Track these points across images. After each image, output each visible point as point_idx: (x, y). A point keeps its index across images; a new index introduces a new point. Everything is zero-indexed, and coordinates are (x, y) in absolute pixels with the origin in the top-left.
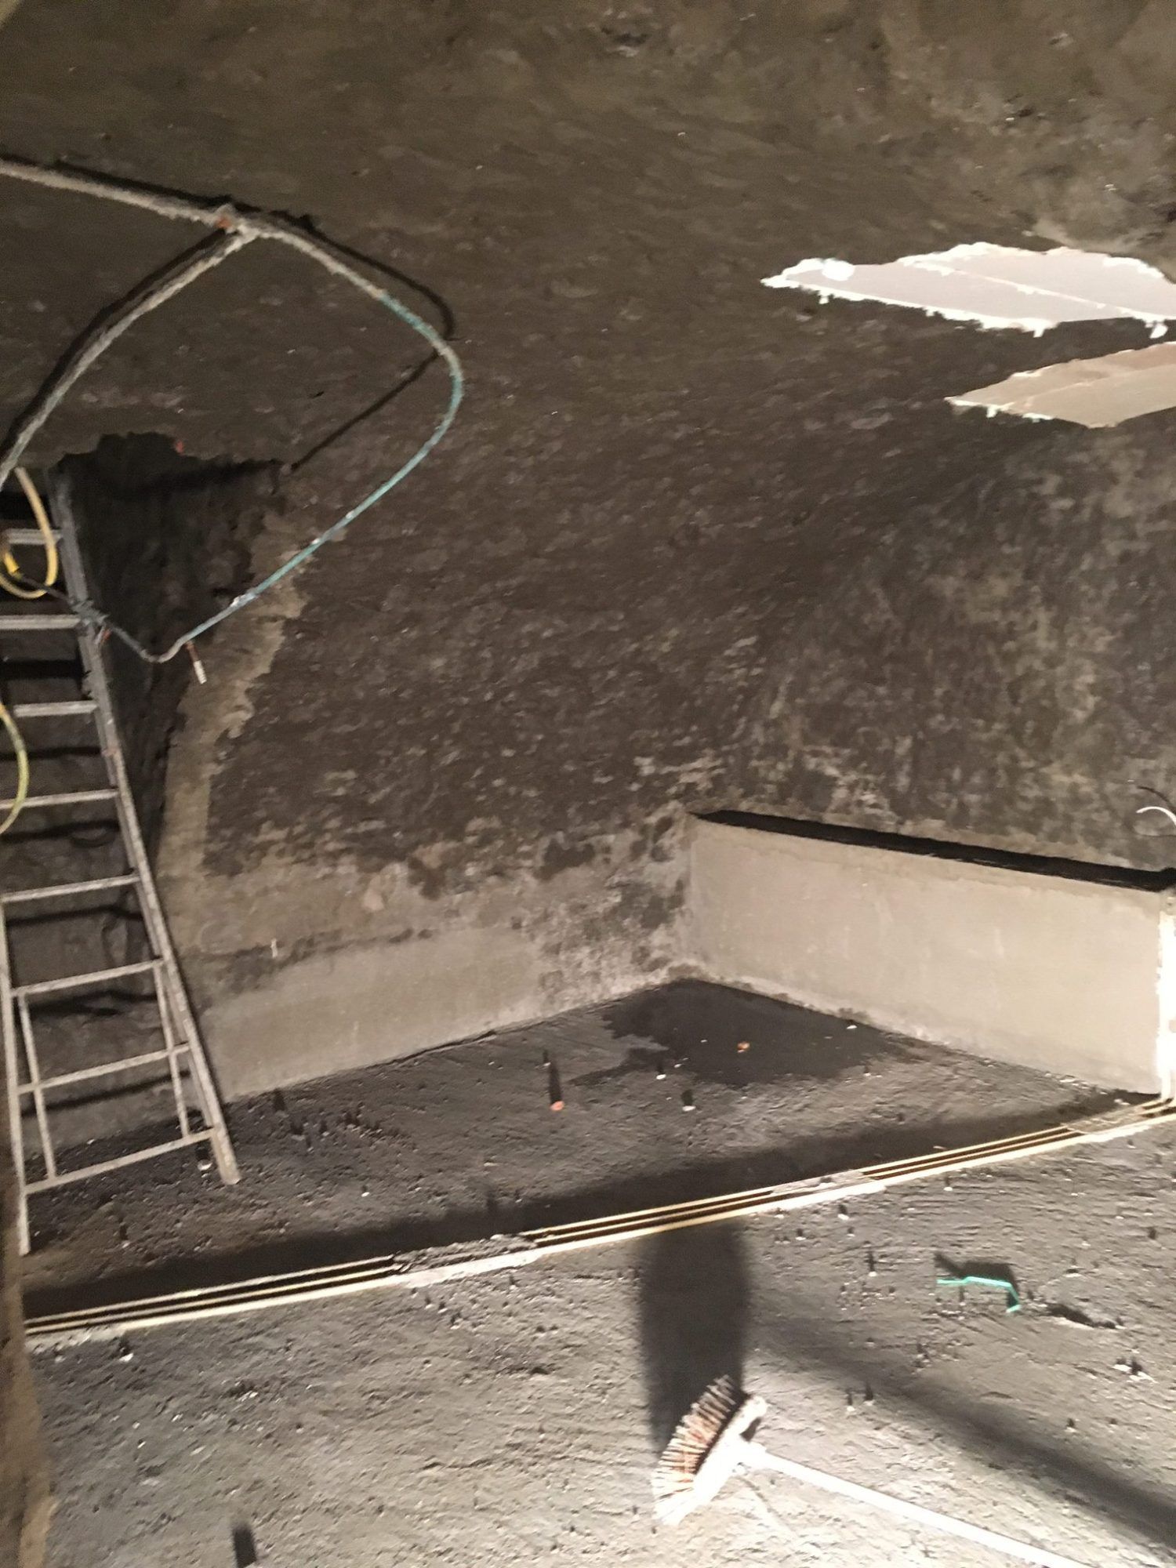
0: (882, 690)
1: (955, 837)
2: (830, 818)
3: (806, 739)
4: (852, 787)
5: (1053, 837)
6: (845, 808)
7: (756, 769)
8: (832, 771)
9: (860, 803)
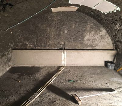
0: (33, 35)
1: (41, 48)
2: (27, 48)
3: (24, 40)
4: (30, 45)
5: (50, 47)
6: (29, 47)
7: (18, 44)
8: (27, 43)
9: (31, 46)
